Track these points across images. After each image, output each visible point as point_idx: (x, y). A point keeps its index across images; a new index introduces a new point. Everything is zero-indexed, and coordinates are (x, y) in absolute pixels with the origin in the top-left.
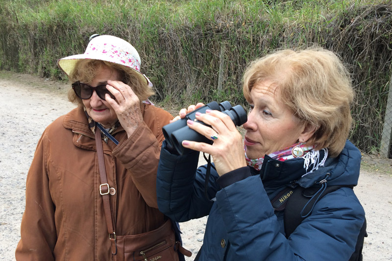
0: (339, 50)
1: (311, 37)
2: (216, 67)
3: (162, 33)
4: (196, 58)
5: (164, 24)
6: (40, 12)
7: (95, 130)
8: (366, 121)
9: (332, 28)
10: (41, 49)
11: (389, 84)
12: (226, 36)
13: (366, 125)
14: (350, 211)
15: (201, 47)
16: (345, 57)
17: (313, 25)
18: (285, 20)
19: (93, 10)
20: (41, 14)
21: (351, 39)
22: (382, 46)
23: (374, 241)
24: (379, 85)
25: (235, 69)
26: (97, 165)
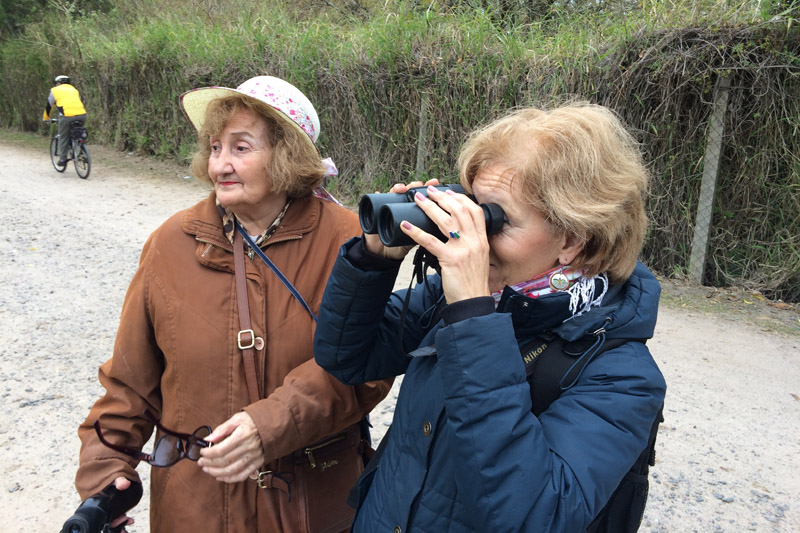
0: (619, 104)
1: (573, 83)
2: (414, 132)
3: (324, 76)
4: (380, 117)
5: (326, 60)
6: (119, 40)
7: (233, 237)
8: (665, 222)
9: (608, 68)
10: (121, 103)
11: (703, 160)
12: (431, 81)
13: (666, 230)
14: (643, 381)
15: (388, 99)
16: (629, 116)
17: (575, 62)
18: (529, 53)
19: (208, 38)
20: (120, 44)
21: (640, 86)
22: (692, 97)
23: (680, 424)
24: (686, 163)
25: (446, 136)
26: (235, 298)
